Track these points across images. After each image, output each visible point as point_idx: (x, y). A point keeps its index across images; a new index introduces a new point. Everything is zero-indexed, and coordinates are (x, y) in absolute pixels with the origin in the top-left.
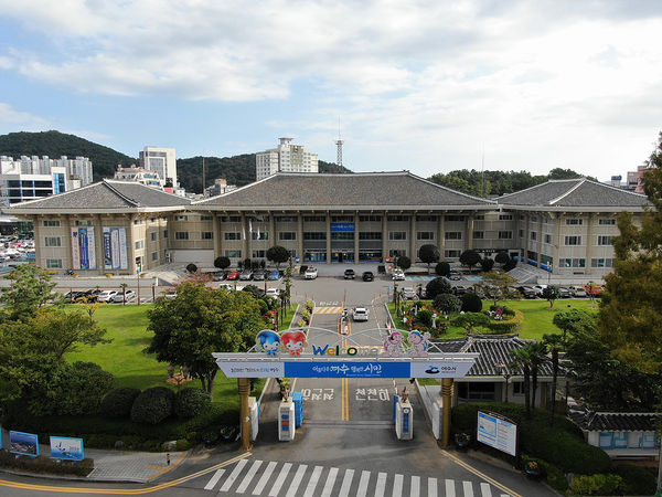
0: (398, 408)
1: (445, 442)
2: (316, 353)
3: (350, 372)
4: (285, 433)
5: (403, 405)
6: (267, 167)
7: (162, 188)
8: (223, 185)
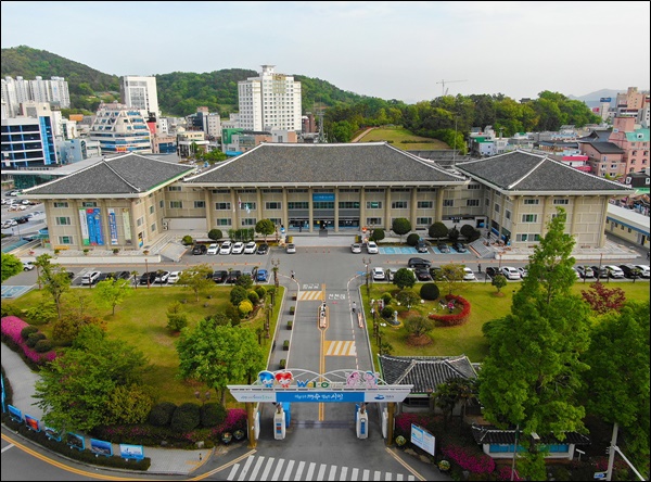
0: (358, 419)
1: (390, 442)
2: (299, 386)
3: (321, 398)
4: (279, 434)
5: (362, 416)
6: (249, 97)
7: (146, 124)
8: (205, 113)
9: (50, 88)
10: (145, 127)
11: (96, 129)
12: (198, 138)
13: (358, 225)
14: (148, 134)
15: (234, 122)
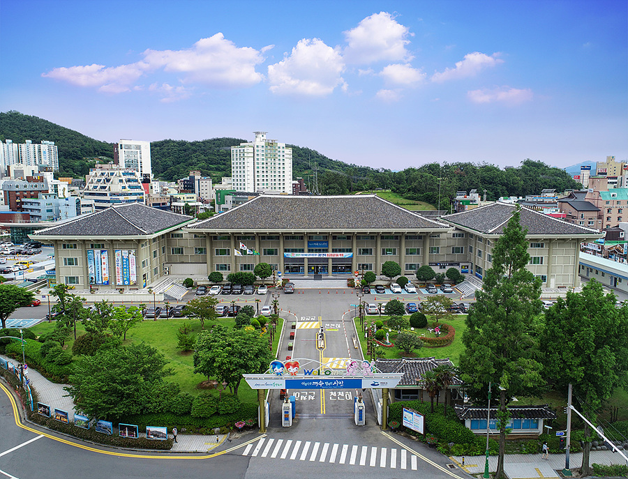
0: (356, 406)
1: (385, 427)
2: (306, 374)
3: (324, 385)
4: (287, 422)
5: (360, 405)
6: (242, 161)
7: (141, 185)
8: (198, 177)
9: (40, 151)
10: (140, 187)
11: (91, 188)
12: (191, 199)
13: (351, 270)
14: (142, 194)
15: (226, 184)
